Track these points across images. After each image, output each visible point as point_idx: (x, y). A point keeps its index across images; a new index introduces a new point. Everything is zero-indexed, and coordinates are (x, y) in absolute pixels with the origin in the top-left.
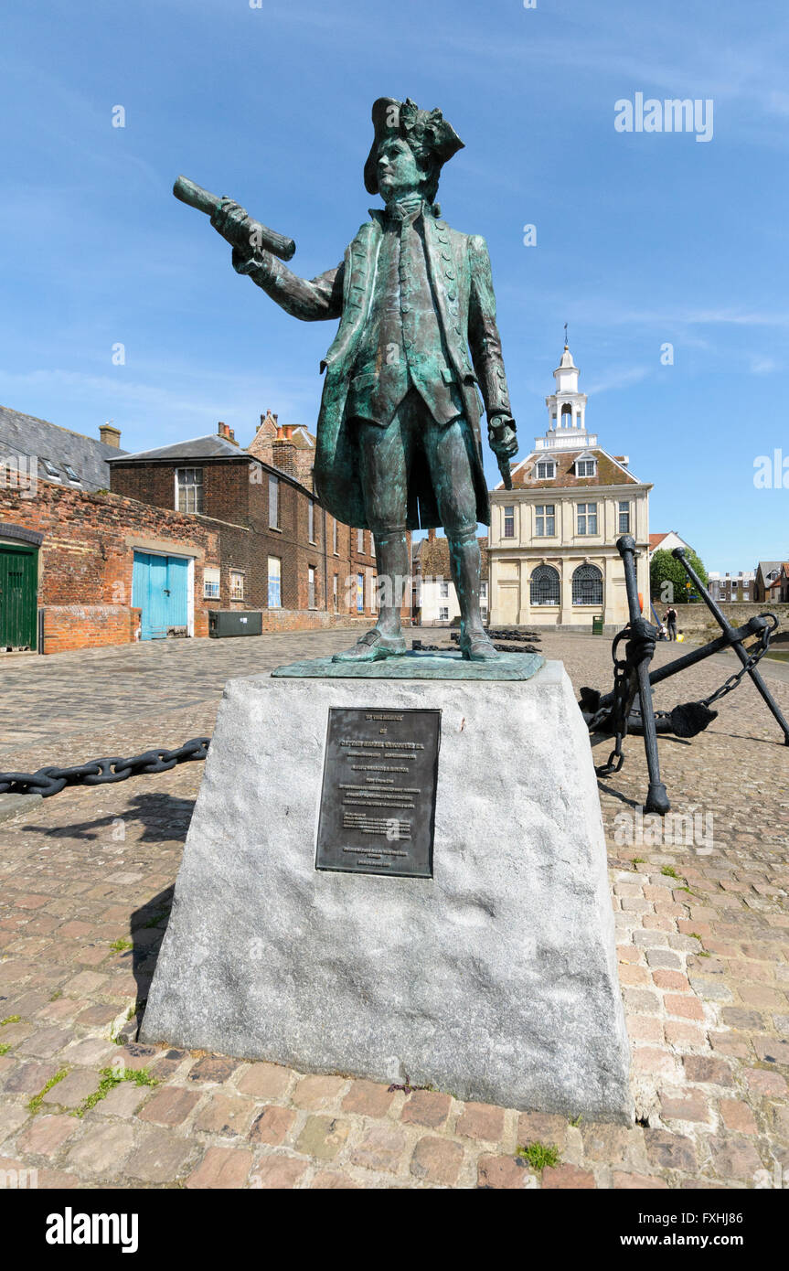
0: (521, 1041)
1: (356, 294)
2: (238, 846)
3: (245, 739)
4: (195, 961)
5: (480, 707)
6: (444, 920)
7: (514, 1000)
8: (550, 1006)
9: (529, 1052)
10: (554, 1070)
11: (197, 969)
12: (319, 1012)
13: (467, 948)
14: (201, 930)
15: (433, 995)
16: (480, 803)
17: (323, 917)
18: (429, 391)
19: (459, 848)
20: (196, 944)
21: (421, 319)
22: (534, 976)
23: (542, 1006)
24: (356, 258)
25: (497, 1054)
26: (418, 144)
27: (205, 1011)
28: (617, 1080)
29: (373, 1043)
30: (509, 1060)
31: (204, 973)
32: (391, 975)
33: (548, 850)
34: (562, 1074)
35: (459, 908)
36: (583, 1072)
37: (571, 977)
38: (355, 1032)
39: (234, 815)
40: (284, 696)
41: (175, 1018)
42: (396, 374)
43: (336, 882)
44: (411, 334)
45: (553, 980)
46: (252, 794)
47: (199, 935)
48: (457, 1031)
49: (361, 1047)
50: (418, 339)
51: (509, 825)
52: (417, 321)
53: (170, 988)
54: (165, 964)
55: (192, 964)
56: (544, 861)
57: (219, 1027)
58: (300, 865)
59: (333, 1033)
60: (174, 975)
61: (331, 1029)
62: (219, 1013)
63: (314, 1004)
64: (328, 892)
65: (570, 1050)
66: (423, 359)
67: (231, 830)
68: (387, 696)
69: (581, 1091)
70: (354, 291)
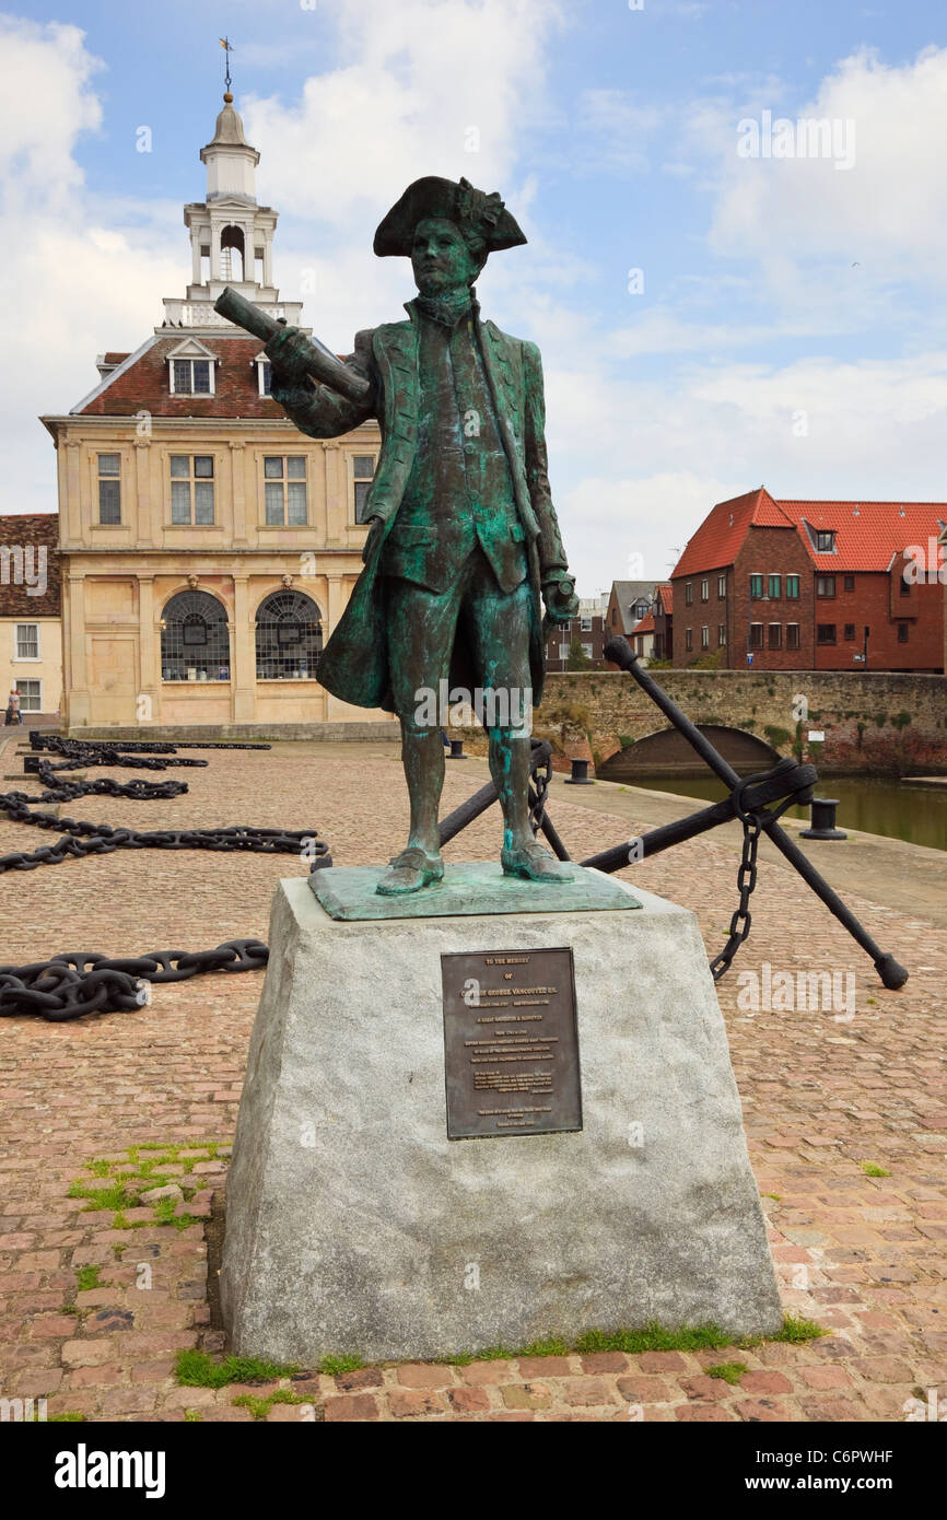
0: (680, 1284)
1: (404, 423)
2: (351, 1126)
3: (344, 999)
4: (305, 1269)
5: (613, 941)
6: (595, 1173)
7: (672, 1243)
8: (706, 1243)
9: (688, 1294)
10: (714, 1306)
11: (309, 1278)
12: (460, 1298)
13: (621, 1198)
14: (308, 1233)
15: (587, 1254)
16: (626, 1044)
17: (465, 1191)
18: (496, 553)
19: (608, 1095)
20: (305, 1249)
21: (488, 464)
22: (690, 1216)
23: (699, 1244)
24: (398, 373)
25: (658, 1302)
26: (472, 234)
27: (323, 1325)
28: (772, 1304)
29: (527, 1318)
30: (668, 1305)
31: (317, 1281)
32: (542, 1242)
33: (697, 1087)
34: (721, 1309)
35: (610, 1158)
36: (740, 1302)
37: (722, 1210)
38: (504, 1311)
39: (340, 1090)
40: (381, 943)
41: (281, 1343)
42: (459, 532)
43: (476, 1151)
44: (477, 482)
45: (707, 1217)
46: (360, 1063)
47: (306, 1238)
48: (615, 1287)
49: (513, 1325)
50: (486, 489)
51: (657, 1064)
52: (482, 466)
53: (275, 1307)
54: (263, 1281)
55: (302, 1274)
56: (691, 1098)
57: (342, 1340)
58: (431, 1137)
59: (479, 1318)
60: (279, 1291)
61: (476, 1314)
62: (341, 1324)
63: (455, 1290)
64: (465, 1162)
65: (728, 1283)
66: (492, 515)
67: (339, 1110)
68: (506, 937)
69: (740, 1321)
70: (400, 418)
